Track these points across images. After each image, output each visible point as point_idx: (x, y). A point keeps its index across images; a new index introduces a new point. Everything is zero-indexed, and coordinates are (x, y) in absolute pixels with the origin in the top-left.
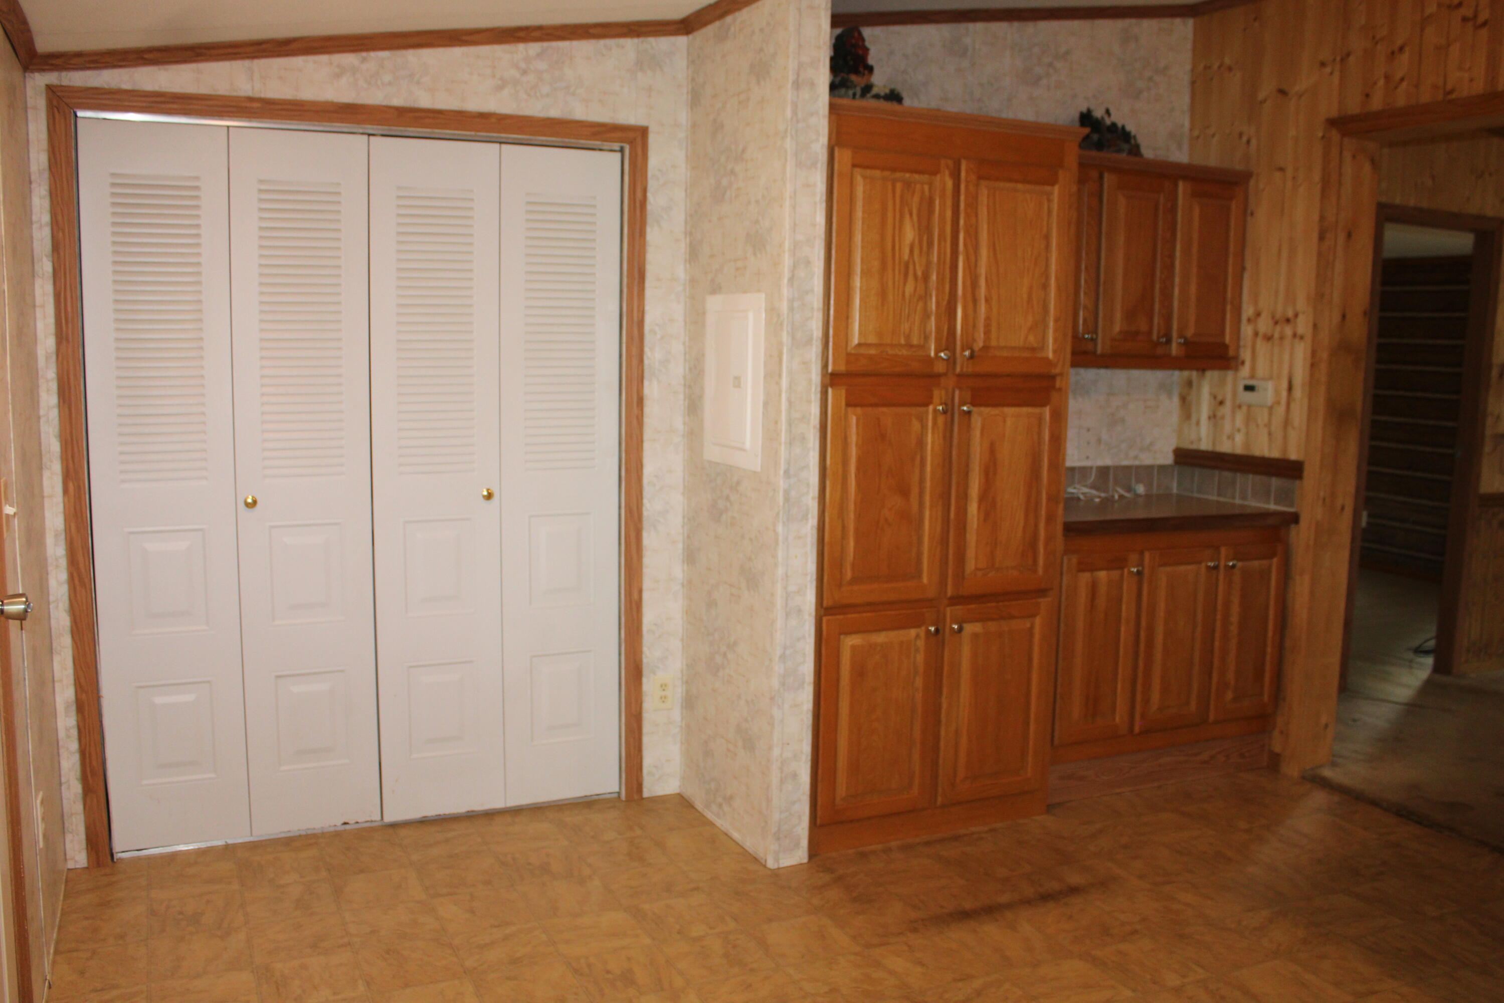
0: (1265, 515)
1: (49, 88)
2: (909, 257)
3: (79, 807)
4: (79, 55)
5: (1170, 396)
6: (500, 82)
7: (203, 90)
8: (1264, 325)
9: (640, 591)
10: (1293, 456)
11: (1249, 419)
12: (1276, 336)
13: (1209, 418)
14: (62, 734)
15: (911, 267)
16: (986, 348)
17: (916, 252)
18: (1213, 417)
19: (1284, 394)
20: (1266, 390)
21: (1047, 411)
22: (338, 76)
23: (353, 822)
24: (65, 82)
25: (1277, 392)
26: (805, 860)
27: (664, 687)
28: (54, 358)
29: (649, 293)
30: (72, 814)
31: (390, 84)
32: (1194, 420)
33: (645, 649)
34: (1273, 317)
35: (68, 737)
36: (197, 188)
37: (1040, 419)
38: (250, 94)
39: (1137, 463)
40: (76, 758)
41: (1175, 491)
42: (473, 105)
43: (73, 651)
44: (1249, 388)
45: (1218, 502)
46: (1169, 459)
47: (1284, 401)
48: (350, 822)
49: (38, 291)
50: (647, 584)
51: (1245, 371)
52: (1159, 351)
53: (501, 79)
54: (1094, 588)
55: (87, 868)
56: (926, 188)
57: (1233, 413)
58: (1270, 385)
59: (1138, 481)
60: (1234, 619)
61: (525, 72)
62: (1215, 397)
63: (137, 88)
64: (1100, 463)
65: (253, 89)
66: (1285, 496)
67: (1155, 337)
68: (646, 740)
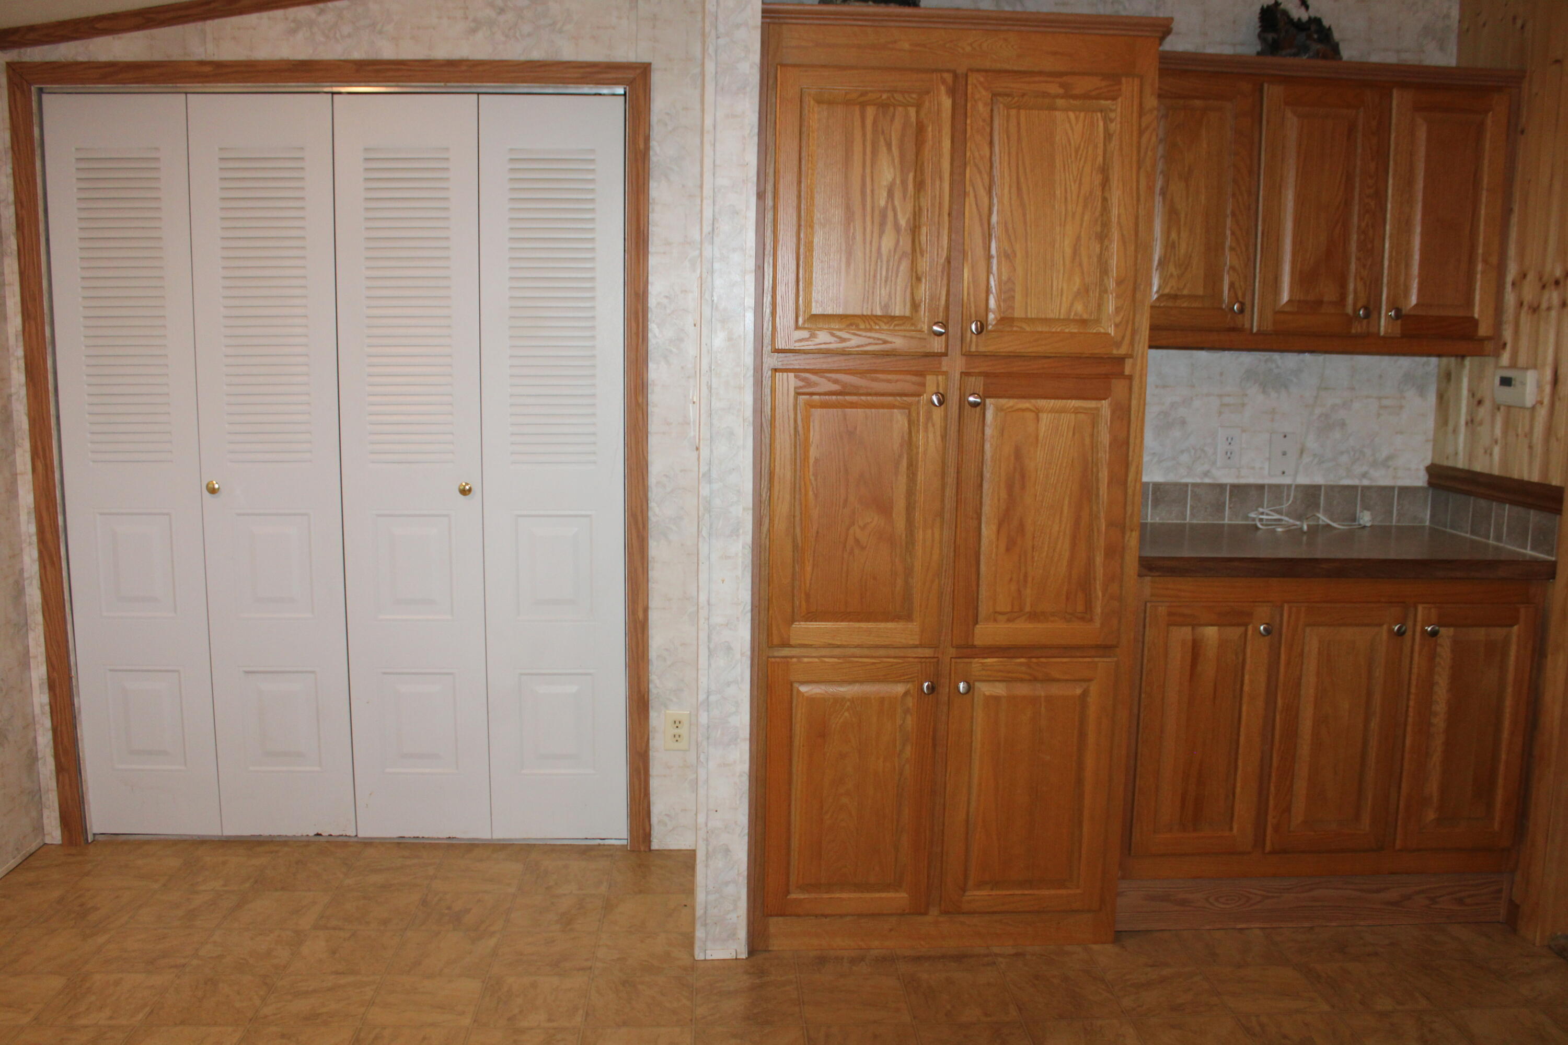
0: (1514, 562)
1: (10, 65)
2: (887, 202)
3: (53, 784)
4: (31, 28)
5: (1422, 391)
6: (473, 25)
7: (158, 57)
8: (1529, 292)
9: (646, 610)
10: (1556, 481)
11: (1507, 425)
12: (1544, 305)
13: (1467, 423)
14: (37, 710)
15: (890, 214)
16: (1005, 320)
17: (898, 195)
18: (1471, 422)
19: (1548, 389)
20: (1523, 384)
21: (1105, 406)
22: (293, 32)
23: (327, 834)
24: (26, 59)
25: (1540, 387)
26: (743, 955)
27: (677, 723)
28: (21, 338)
29: (653, 261)
30: (48, 790)
31: (349, 36)
32: (1450, 427)
33: (653, 677)
34: (1540, 279)
35: (43, 713)
36: (157, 159)
37: (1094, 416)
38: (203, 57)
39: (1366, 482)
40: (50, 735)
41: (1427, 523)
42: (442, 53)
43: (44, 627)
44: (1506, 382)
45: (1472, 541)
46: (1420, 479)
47: (1546, 401)
48: (323, 834)
49: (7, 270)
50: (655, 602)
51: (1505, 358)
52: (1356, 329)
53: (475, 20)
54: (1196, 648)
55: (61, 845)
56: (912, 111)
57: (1493, 417)
58: (1531, 377)
59: (1366, 507)
60: (1440, 706)
61: (502, 11)
62: (1473, 395)
63: (92, 59)
64: (1303, 480)
65: (206, 51)
66: (1544, 539)
67: (1349, 310)
68: (654, 783)
